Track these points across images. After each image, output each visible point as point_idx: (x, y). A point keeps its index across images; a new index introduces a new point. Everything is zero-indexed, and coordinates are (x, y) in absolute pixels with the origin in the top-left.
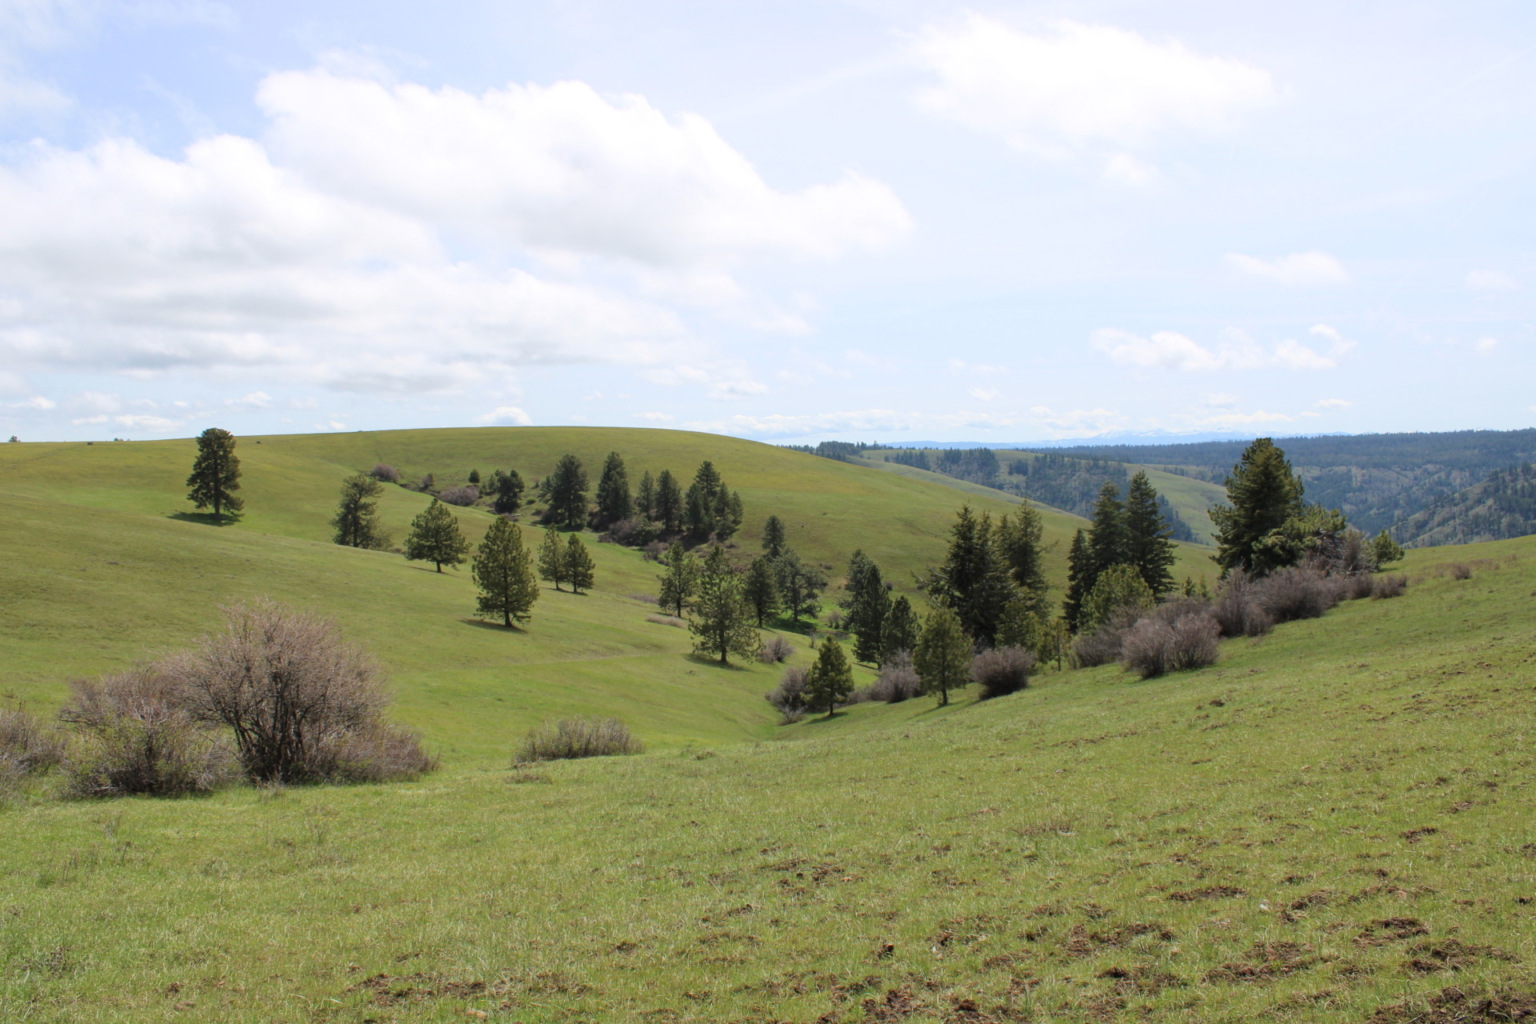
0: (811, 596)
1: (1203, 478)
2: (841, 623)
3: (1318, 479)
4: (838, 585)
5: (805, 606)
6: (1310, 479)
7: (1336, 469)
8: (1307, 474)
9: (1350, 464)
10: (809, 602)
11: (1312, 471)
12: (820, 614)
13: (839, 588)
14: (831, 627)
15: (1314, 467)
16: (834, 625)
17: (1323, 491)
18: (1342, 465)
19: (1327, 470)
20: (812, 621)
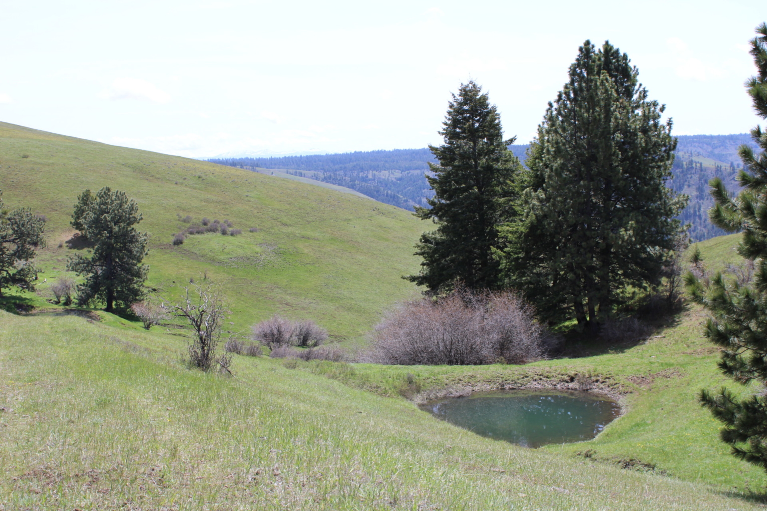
0: (22, 253)
1: (317, 179)
2: (74, 295)
3: (400, 179)
4: (58, 243)
5: (12, 271)
6: (395, 180)
7: (412, 172)
8: (392, 176)
9: (423, 168)
10: (20, 264)
11: (395, 174)
12: (38, 285)
13: (61, 246)
14: (57, 303)
15: (397, 171)
16: (63, 299)
17: (405, 188)
18: (416, 169)
19: (406, 172)
20: (27, 295)
